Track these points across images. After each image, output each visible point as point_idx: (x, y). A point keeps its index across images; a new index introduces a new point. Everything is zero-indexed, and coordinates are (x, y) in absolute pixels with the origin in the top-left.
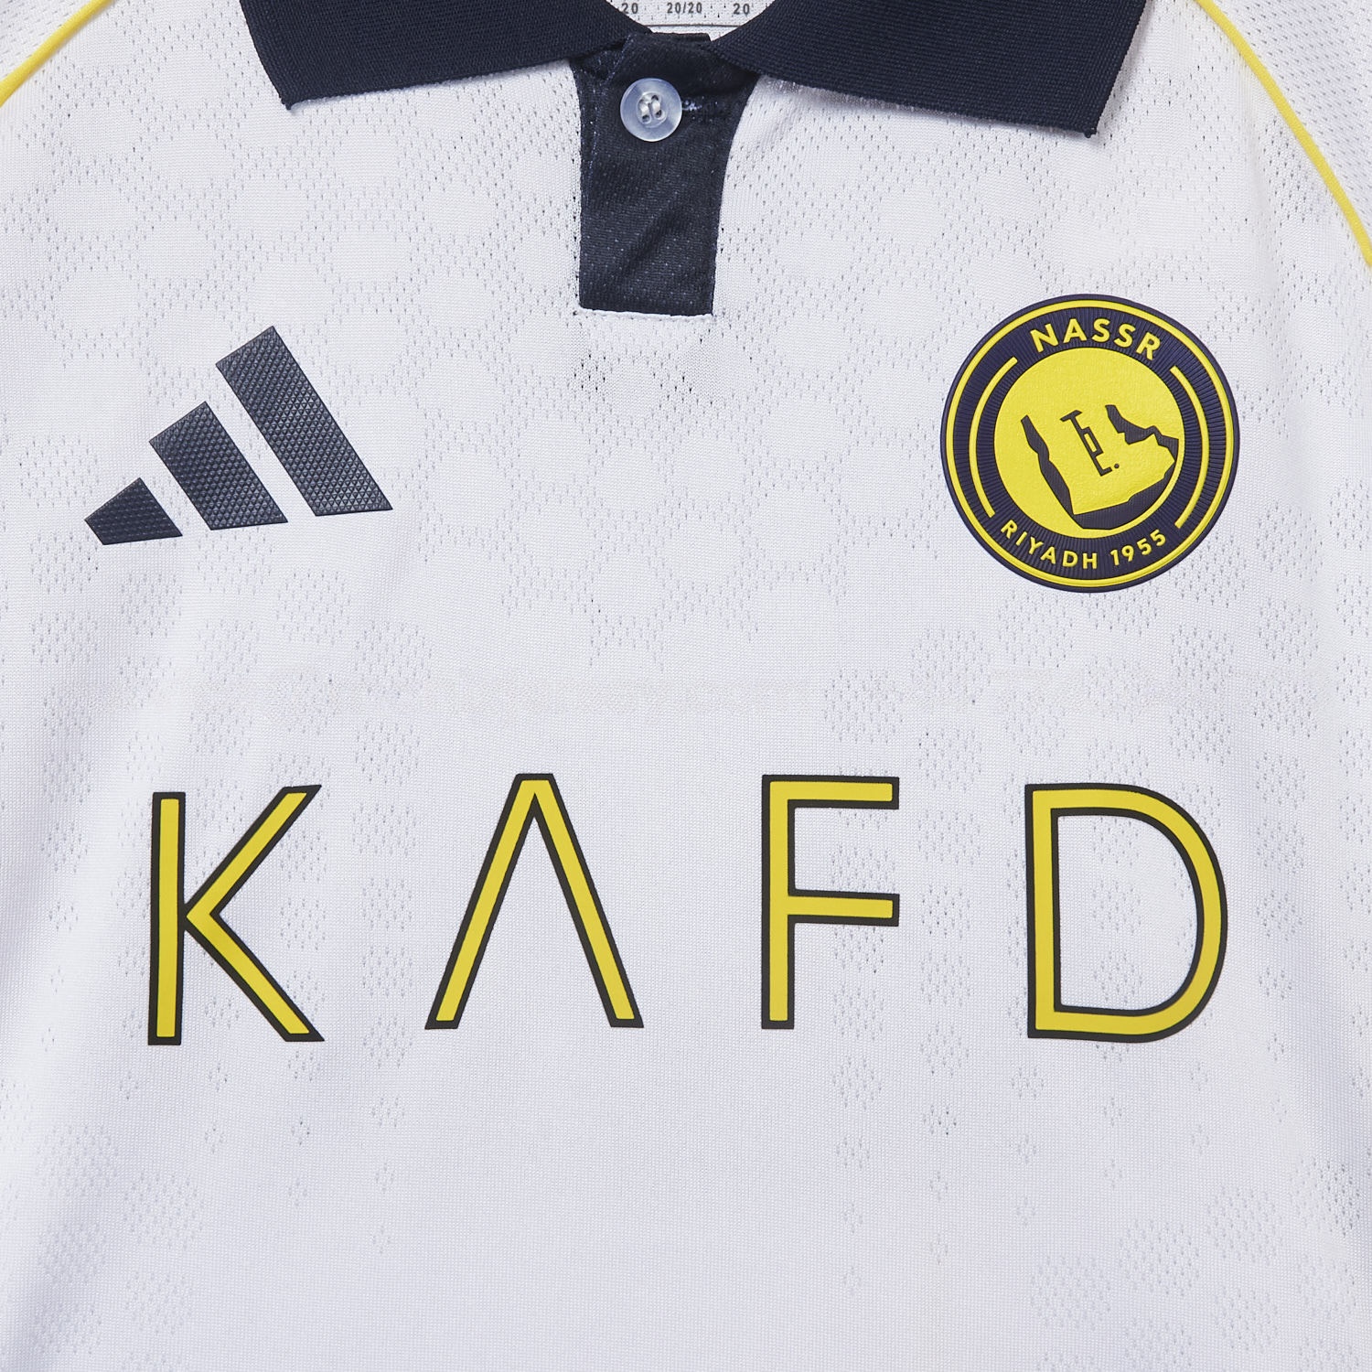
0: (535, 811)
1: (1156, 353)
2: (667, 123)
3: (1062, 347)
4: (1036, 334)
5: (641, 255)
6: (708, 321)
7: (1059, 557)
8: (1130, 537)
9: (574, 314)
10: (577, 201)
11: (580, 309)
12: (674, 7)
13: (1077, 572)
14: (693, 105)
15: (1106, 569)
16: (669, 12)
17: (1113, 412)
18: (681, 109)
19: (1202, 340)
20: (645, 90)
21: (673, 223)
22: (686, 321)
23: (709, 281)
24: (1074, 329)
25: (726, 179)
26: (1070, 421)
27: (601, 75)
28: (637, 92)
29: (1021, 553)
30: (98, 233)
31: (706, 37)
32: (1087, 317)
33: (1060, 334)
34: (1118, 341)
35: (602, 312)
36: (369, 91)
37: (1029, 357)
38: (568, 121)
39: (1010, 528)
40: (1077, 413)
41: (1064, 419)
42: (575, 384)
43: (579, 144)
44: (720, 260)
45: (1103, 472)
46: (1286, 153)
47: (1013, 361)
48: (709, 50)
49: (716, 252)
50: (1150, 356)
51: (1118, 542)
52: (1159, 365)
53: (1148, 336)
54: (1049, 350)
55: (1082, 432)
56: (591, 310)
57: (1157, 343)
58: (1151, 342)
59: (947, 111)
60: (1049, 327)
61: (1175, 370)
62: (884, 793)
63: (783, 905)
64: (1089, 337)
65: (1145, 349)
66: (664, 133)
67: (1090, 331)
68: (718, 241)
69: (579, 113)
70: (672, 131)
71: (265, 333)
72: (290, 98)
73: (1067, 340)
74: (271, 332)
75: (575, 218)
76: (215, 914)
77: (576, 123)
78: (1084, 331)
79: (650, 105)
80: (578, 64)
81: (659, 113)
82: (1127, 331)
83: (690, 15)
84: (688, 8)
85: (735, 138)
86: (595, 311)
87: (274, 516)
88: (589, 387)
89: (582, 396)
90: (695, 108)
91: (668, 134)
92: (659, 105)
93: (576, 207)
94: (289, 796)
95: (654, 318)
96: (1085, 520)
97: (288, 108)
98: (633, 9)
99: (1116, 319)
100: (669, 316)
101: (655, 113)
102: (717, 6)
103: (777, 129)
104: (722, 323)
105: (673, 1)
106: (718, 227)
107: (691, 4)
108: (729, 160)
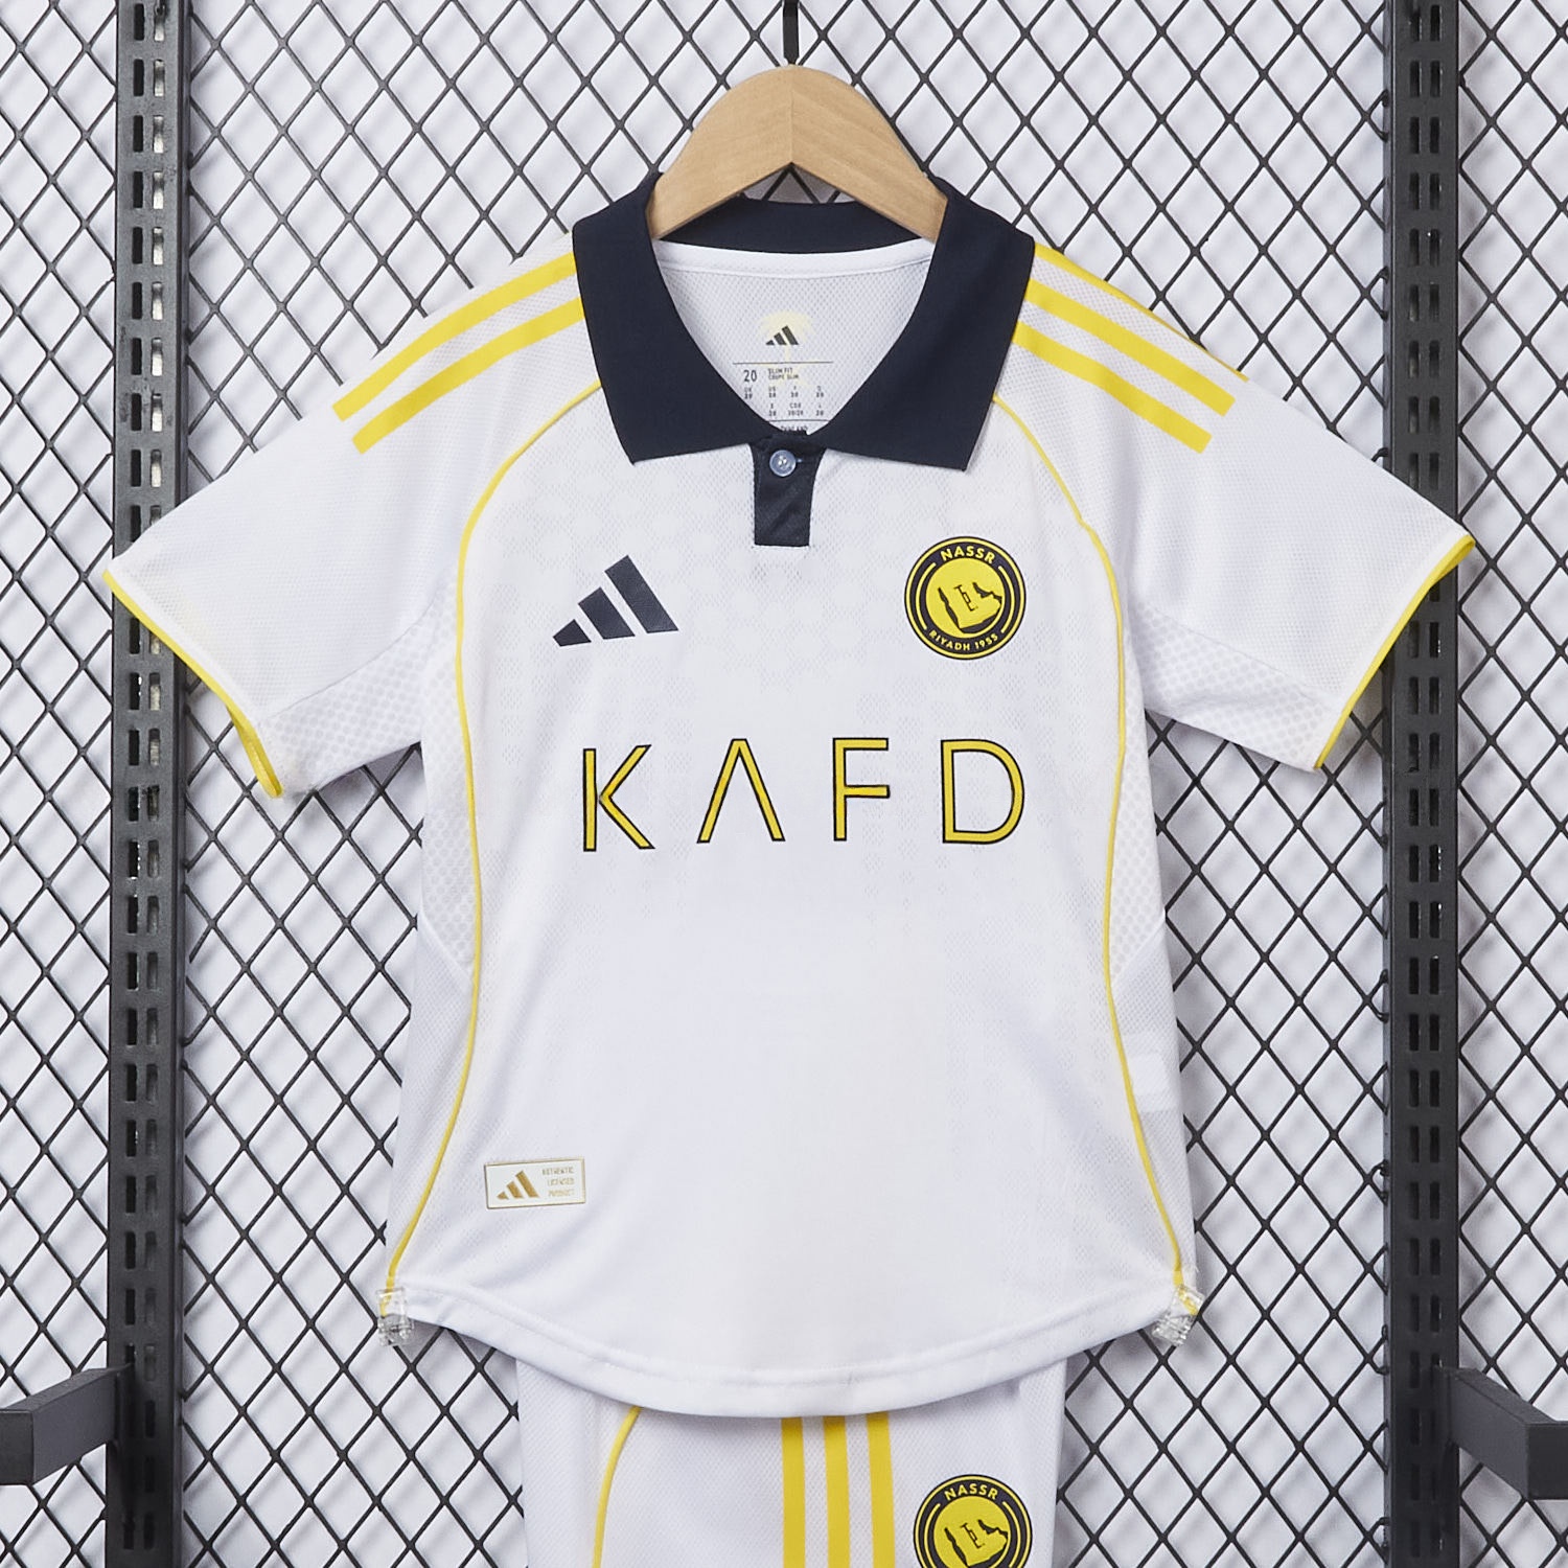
0: (740, 754)
2: (790, 468)
5: (780, 522)
6: (807, 549)
7: (954, 646)
8: (983, 637)
9: (752, 547)
10: (753, 500)
11: (754, 545)
12: (791, 412)
13: (961, 652)
14: (800, 460)
15: (973, 650)
16: (789, 414)
18: (795, 462)
19: (1011, 556)
20: (780, 456)
21: (793, 509)
22: (798, 549)
23: (807, 532)
25: (814, 489)
27: (763, 449)
28: (777, 456)
29: (938, 644)
31: (807, 432)
33: (953, 553)
35: (764, 546)
36: (666, 456)
37: (940, 563)
38: (749, 468)
39: (933, 634)
42: (753, 577)
43: (753, 477)
44: (812, 522)
46: (1046, 476)
49: (810, 520)
51: (978, 639)
56: (759, 546)
62: (883, 744)
63: (842, 791)
66: (788, 472)
68: (811, 516)
69: (753, 464)
70: (792, 471)
72: (634, 458)
75: (752, 507)
76: (610, 797)
77: (752, 468)
79: (782, 462)
80: (751, 445)
81: (786, 464)
83: (798, 416)
84: (797, 413)
85: (817, 472)
86: (761, 546)
87: (628, 633)
88: (759, 578)
89: (756, 581)
91: (790, 473)
92: (786, 461)
93: (752, 503)
94: (639, 749)
95: (785, 548)
96: (964, 630)
97: (633, 464)
98: (774, 414)
100: (790, 547)
101: (784, 464)
102: (810, 412)
103: (836, 469)
104: (813, 550)
105: (791, 410)
106: (811, 510)
107: (798, 411)
108: (815, 481)
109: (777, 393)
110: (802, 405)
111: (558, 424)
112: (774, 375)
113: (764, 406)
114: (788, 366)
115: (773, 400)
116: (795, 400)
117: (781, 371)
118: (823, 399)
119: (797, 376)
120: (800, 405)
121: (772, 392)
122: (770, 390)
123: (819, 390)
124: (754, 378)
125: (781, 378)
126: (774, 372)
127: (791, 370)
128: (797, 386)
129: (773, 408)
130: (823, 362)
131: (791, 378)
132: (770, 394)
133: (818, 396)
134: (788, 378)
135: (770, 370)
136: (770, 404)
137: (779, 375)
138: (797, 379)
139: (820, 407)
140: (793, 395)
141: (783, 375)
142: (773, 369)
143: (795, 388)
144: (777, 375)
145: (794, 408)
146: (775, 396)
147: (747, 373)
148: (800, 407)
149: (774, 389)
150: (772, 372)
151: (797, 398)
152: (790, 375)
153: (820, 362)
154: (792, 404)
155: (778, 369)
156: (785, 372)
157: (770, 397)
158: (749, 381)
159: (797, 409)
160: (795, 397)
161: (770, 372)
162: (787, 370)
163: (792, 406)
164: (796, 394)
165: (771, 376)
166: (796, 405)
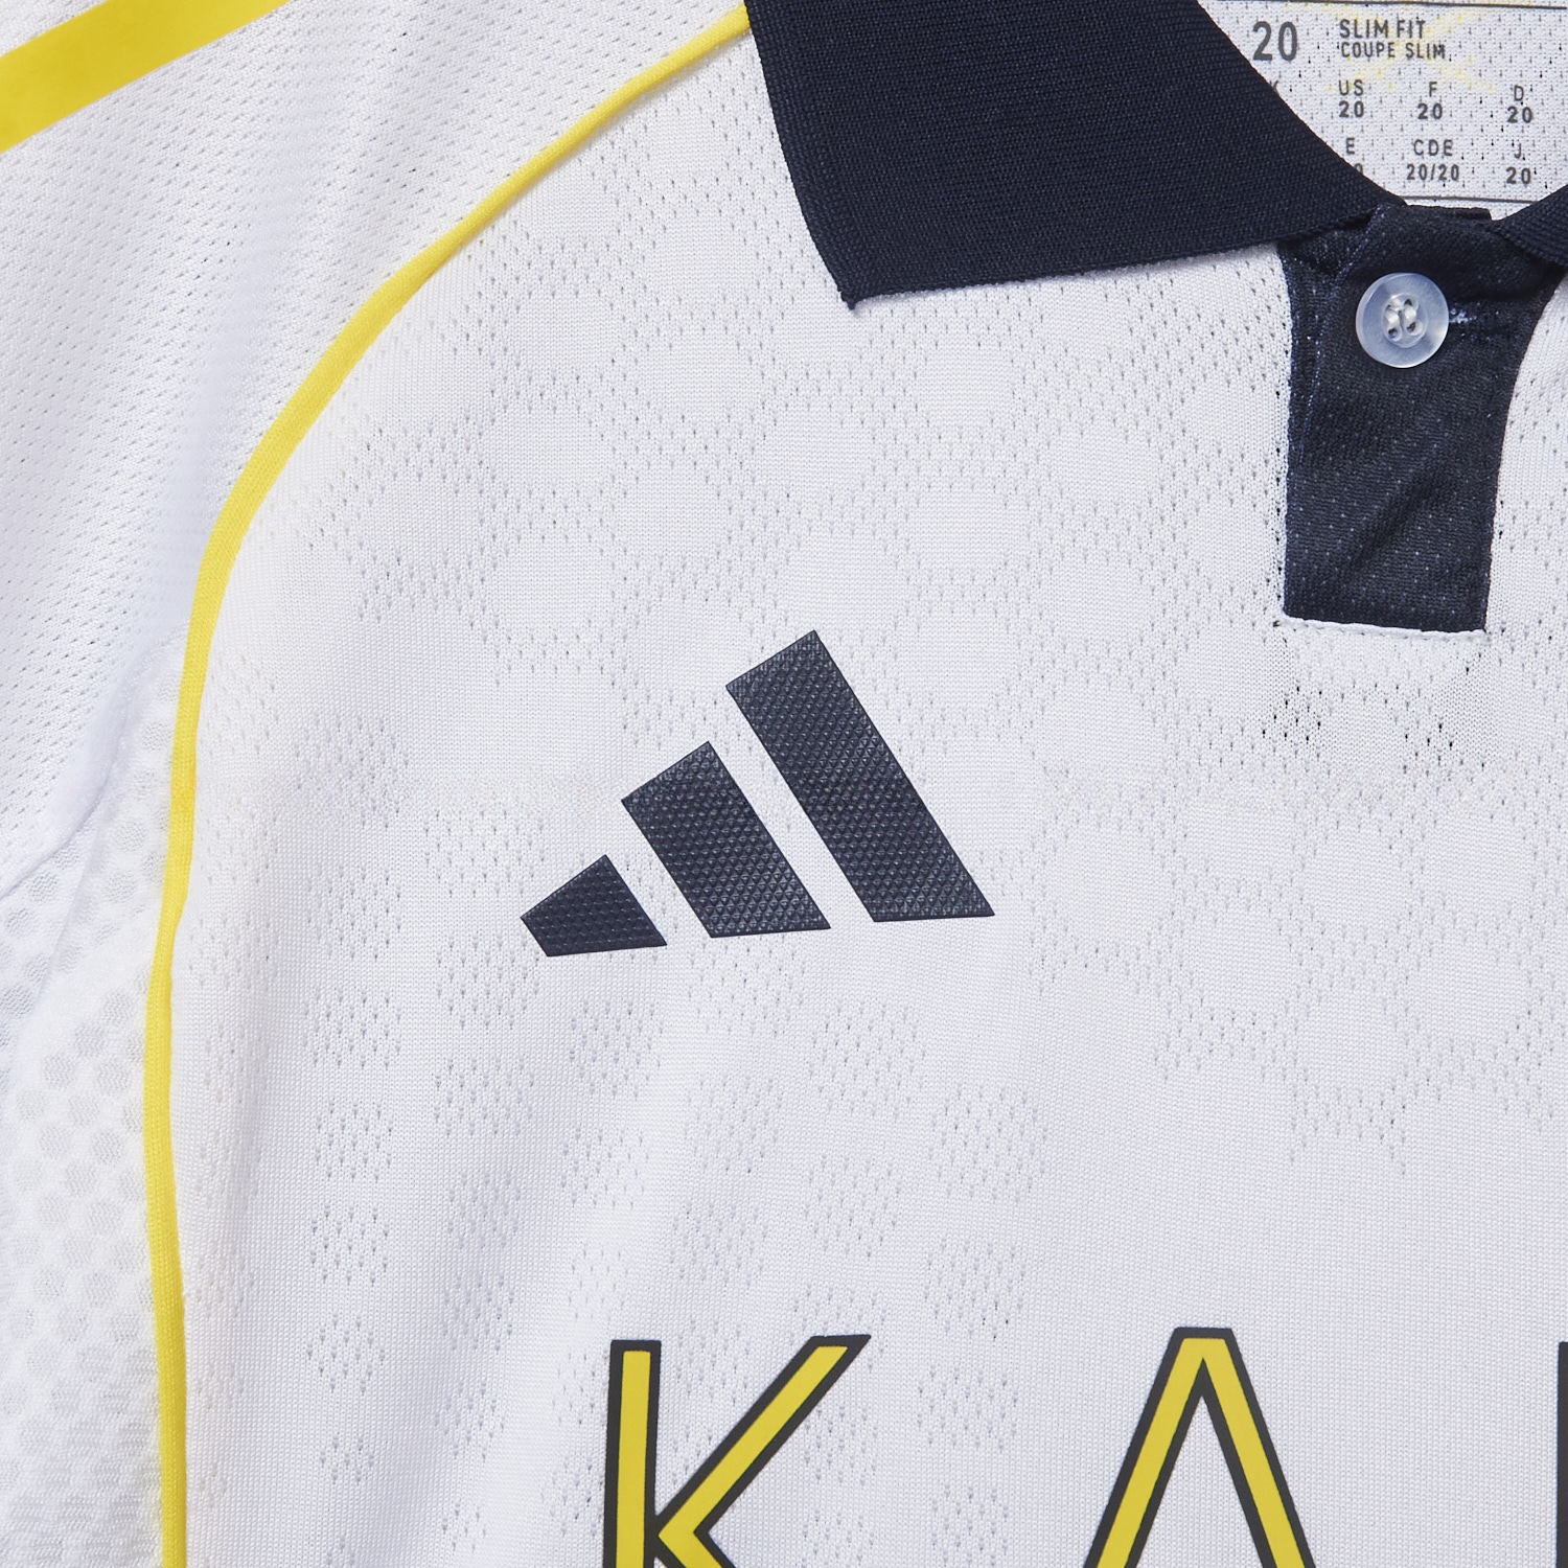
0: (1203, 1387)
2: (1425, 341)
5: (1379, 539)
6: (1478, 641)
9: (1275, 625)
10: (1282, 455)
11: (1283, 617)
12: (1417, 170)
14: (1462, 314)
16: (1410, 177)
18: (1447, 321)
20: (1395, 293)
21: (1428, 491)
22: (1444, 639)
23: (1482, 579)
25: (1507, 427)
27: (1327, 268)
28: (1383, 293)
30: (554, 485)
31: (1485, 214)
35: (1318, 623)
36: (973, 283)
38: (1272, 335)
42: (1274, 731)
43: (1289, 369)
44: (1498, 548)
48: (1498, 233)
49: (1491, 537)
56: (1301, 620)
66: (1419, 355)
68: (1496, 520)
69: (1289, 322)
70: (1433, 353)
71: (803, 641)
72: (854, 292)
74: (811, 642)
75: (1278, 480)
76: (703, 1532)
77: (1285, 338)
79: (1400, 314)
81: (1412, 327)
83: (1442, 183)
84: (1438, 172)
85: (1522, 366)
86: (1309, 622)
87: (807, 917)
88: (1297, 736)
89: (1285, 749)
90: (1466, 320)
91: (1427, 358)
92: (1414, 313)
93: (1281, 464)
94: (820, 1351)
95: (1397, 633)
97: (851, 307)
100: (1418, 631)
101: (1407, 325)
102: (1481, 171)
104: (1499, 644)
105: (1417, 161)
106: (1494, 499)
107: (1442, 166)
108: (1514, 398)
109: (1367, 100)
110: (1458, 147)
111: (590, 157)
112: (1357, 43)
114: (1408, 13)
115: (1352, 123)
116: (1431, 130)
117: (1382, 28)
118: (1532, 130)
119: (1439, 50)
120: (1448, 144)
121: (1351, 100)
122: (1345, 91)
123: (1516, 100)
124: (1288, 49)
125: (1385, 53)
126: (1359, 33)
127: (1421, 29)
128: (1439, 82)
129: (1353, 153)
130: (1528, 7)
131: (1419, 56)
132: (1344, 106)
133: (1512, 120)
134: (1409, 53)
135: (1345, 24)
136: (1344, 139)
137: (1378, 44)
138: (1439, 57)
139: (1518, 156)
140: (1425, 111)
141: (1390, 44)
142: (1356, 21)
143: (1432, 90)
144: (1368, 46)
145: (1426, 155)
146: (1359, 113)
147: (1263, 32)
148: (1450, 155)
149: (1359, 91)
150: (1352, 31)
151: (1439, 122)
152: (1415, 44)
153: (1522, 7)
154: (1422, 142)
155: (1376, 22)
156: (1399, 36)
157: (1343, 115)
158: (1269, 57)
159: (1438, 160)
160: (1430, 118)
161: (1344, 32)
162: (1405, 26)
163: (1419, 147)
164: (1434, 111)
165: (1348, 44)
166: (1434, 147)
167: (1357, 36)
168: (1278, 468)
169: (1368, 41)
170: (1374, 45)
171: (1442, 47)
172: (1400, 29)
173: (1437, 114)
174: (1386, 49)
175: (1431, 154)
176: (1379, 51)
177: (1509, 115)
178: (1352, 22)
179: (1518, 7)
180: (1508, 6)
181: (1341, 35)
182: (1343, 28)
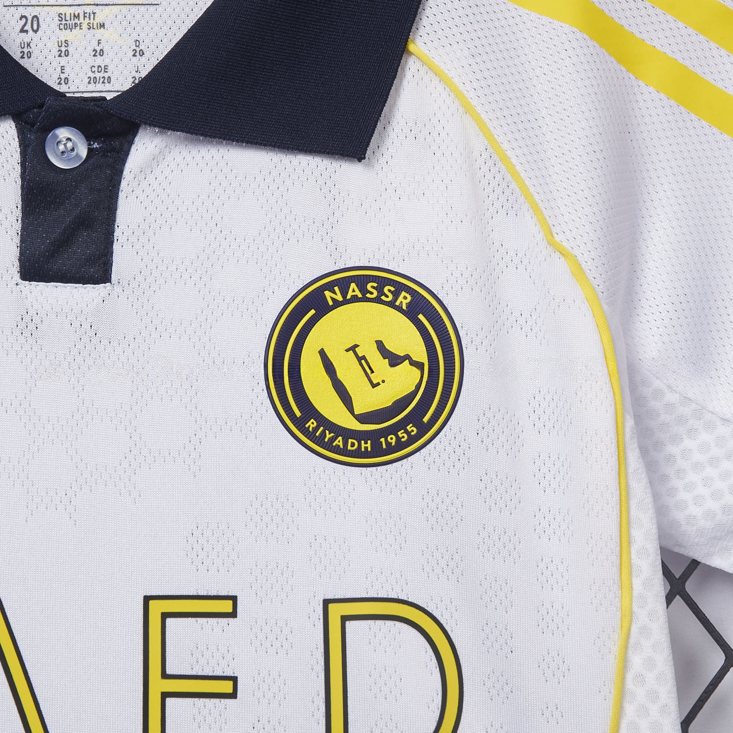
1: (408, 305)
2: (78, 156)
3: (346, 302)
4: (328, 294)
5: (62, 244)
6: (108, 288)
7: (345, 443)
8: (393, 430)
9: (17, 284)
10: (19, 209)
11: (20, 281)
12: (92, 79)
13: (358, 454)
14: (96, 144)
15: (377, 451)
16: (89, 83)
17: (380, 345)
18: (87, 146)
19: (439, 296)
20: (62, 135)
21: (84, 222)
22: (94, 288)
23: (109, 260)
24: (354, 290)
25: (120, 193)
26: (351, 351)
27: (34, 125)
28: (57, 136)
29: (320, 441)
32: (362, 282)
33: (344, 293)
34: (383, 298)
35: (36, 283)
37: (323, 309)
38: (12, 156)
39: (312, 424)
40: (357, 346)
41: (347, 350)
42: (17, 332)
43: (20, 171)
44: (116, 246)
45: (374, 386)
46: (494, 170)
47: (313, 312)
49: (113, 241)
50: (404, 307)
51: (385, 432)
52: (411, 313)
53: (403, 294)
54: (337, 304)
55: (360, 359)
56: (28, 282)
57: (409, 298)
58: (405, 298)
59: (265, 145)
60: (336, 289)
61: (421, 317)
62: (227, 607)
63: (158, 685)
64: (364, 295)
65: (401, 302)
66: (75, 163)
67: (364, 291)
68: (115, 234)
69: (19, 150)
70: (82, 161)
73: (349, 297)
75: (17, 220)
77: (17, 156)
78: (360, 291)
79: (65, 145)
80: (15, 119)
81: (72, 150)
82: (389, 291)
83: (103, 84)
84: (102, 80)
85: (126, 165)
86: (31, 283)
88: (27, 333)
89: (22, 339)
90: (98, 146)
91: (80, 163)
92: (72, 144)
93: (18, 213)
95: (71, 286)
96: (363, 418)
98: (65, 81)
99: (382, 283)
100: (81, 285)
101: (69, 150)
102: (121, 79)
103: (155, 160)
104: (118, 289)
105: (92, 75)
106: (114, 225)
107: (104, 77)
108: (122, 180)
109: (70, 49)
110: (110, 69)
112: (67, 23)
113: (50, 70)
114: (88, 9)
115: (63, 61)
116: (99, 61)
117: (77, 17)
118: (143, 59)
119: (102, 26)
120: (106, 67)
121: (63, 49)
122: (60, 45)
123: (136, 46)
124: (35, 27)
125: (78, 28)
126: (67, 19)
127: (94, 16)
128: (102, 40)
129: (64, 73)
130: (142, 4)
131: (93, 28)
132: (60, 52)
133: (134, 55)
134: (89, 27)
135: (60, 15)
136: (60, 67)
137: (75, 24)
138: (102, 29)
139: (137, 72)
140: (96, 53)
141: (80, 23)
142: (65, 14)
143: (99, 43)
144: (71, 24)
145: (96, 72)
146: (67, 54)
147: (24, 20)
148: (107, 72)
149: (66, 45)
150: (64, 18)
151: (102, 58)
152: (92, 23)
153: (139, 4)
154: (94, 67)
155: (74, 14)
156: (84, 20)
157: (60, 56)
158: (27, 31)
159: (102, 74)
160: (98, 56)
161: (60, 19)
162: (87, 15)
163: (93, 69)
164: (100, 52)
165: (62, 24)
166: (100, 69)
167: (66, 20)
168: (17, 215)
169: (71, 23)
170: (73, 24)
171: (104, 24)
172: (85, 17)
173: (101, 54)
174: (79, 26)
175: (98, 72)
176: (75, 27)
177: (133, 53)
178: (64, 14)
179: (137, 4)
180: (133, 4)
181: (59, 20)
182: (59, 17)
